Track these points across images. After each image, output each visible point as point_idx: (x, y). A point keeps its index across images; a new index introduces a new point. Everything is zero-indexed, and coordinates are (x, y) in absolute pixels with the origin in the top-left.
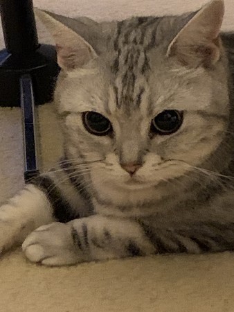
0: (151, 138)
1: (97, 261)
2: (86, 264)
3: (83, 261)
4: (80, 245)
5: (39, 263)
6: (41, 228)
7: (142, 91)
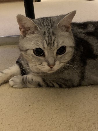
0: (57, 56)
1: (29, 88)
2: (25, 88)
3: (25, 87)
4: (24, 82)
5: (12, 87)
6: (15, 77)
7: (54, 41)
